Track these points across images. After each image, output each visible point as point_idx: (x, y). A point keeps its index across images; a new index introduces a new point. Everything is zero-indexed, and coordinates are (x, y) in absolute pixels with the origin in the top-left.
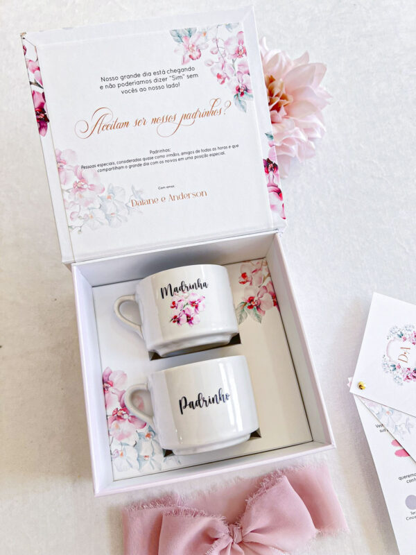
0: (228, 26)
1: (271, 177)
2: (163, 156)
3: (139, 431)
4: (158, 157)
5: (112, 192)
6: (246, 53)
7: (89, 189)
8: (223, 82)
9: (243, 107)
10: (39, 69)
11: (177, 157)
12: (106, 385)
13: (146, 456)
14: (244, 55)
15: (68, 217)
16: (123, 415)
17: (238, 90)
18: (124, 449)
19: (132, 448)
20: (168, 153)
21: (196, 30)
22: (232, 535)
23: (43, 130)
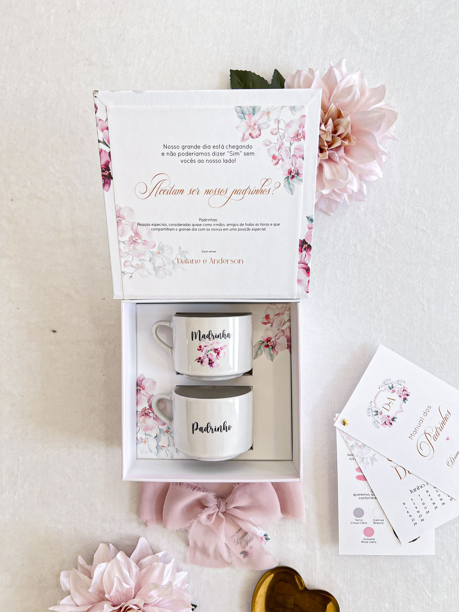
0: (293, 108)
1: (304, 255)
2: (211, 225)
3: (160, 427)
4: (206, 225)
5: (161, 249)
6: (304, 138)
7: (142, 243)
8: (277, 163)
9: (291, 190)
10: (107, 129)
11: (223, 227)
12: (139, 388)
13: (163, 446)
14: (302, 139)
15: (122, 264)
16: (150, 413)
17: (290, 172)
18: (148, 437)
19: (154, 438)
20: (215, 223)
21: (260, 109)
22: (219, 506)
23: (107, 186)
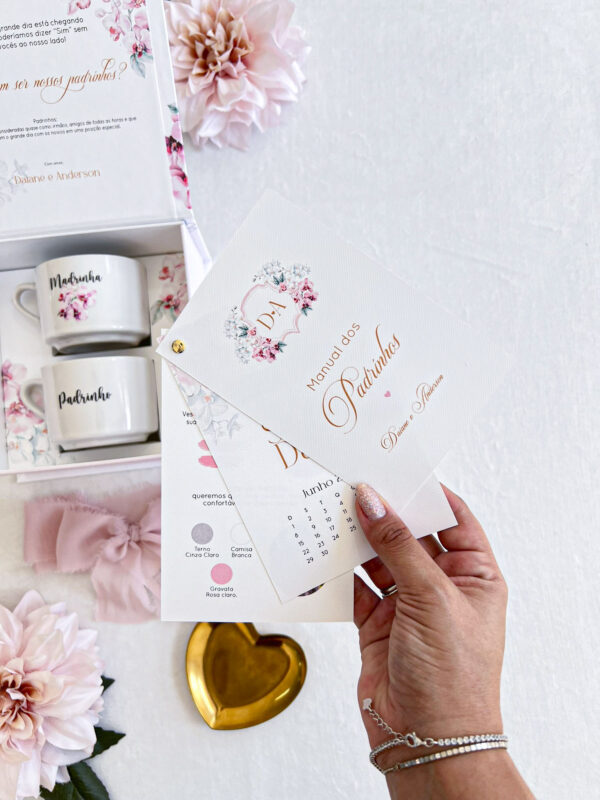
1: (175, 158)
3: (37, 426)
4: (44, 128)
6: (144, 2)
8: (117, 38)
9: (142, 71)
11: (65, 129)
12: (4, 377)
13: (41, 451)
14: (142, 5)
16: (20, 409)
17: (136, 49)
18: (20, 442)
19: (29, 442)
